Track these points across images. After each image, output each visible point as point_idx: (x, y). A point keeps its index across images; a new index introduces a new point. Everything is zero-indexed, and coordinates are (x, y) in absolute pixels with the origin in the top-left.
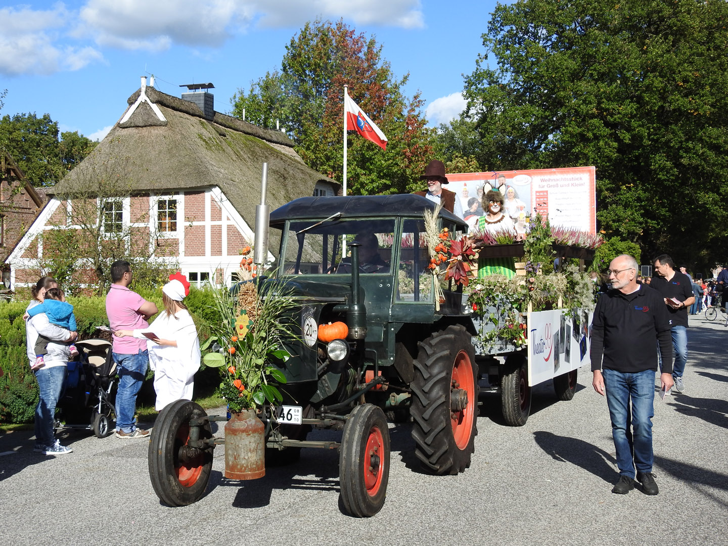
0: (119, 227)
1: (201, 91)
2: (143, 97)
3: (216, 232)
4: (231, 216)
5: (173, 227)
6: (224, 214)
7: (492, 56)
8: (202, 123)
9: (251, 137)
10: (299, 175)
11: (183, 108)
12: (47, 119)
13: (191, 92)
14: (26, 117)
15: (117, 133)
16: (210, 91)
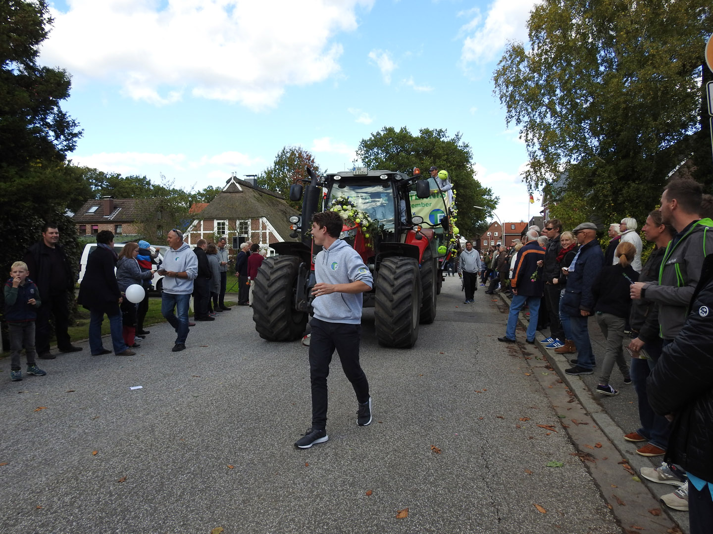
0: (223, 233)
1: (253, 178)
2: (232, 181)
3: (264, 234)
4: (270, 228)
5: (246, 233)
6: (268, 227)
7: (360, 161)
8: (254, 191)
9: (271, 196)
10: (292, 212)
11: (247, 185)
12: (145, 178)
13: (248, 178)
14: (135, 176)
15: (222, 195)
16: (256, 178)
